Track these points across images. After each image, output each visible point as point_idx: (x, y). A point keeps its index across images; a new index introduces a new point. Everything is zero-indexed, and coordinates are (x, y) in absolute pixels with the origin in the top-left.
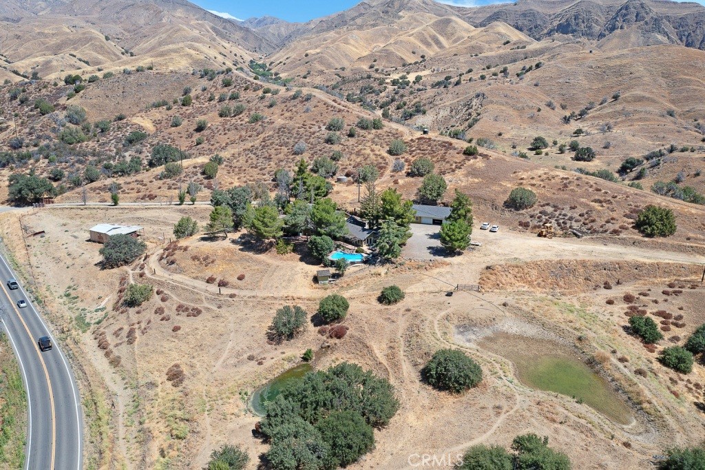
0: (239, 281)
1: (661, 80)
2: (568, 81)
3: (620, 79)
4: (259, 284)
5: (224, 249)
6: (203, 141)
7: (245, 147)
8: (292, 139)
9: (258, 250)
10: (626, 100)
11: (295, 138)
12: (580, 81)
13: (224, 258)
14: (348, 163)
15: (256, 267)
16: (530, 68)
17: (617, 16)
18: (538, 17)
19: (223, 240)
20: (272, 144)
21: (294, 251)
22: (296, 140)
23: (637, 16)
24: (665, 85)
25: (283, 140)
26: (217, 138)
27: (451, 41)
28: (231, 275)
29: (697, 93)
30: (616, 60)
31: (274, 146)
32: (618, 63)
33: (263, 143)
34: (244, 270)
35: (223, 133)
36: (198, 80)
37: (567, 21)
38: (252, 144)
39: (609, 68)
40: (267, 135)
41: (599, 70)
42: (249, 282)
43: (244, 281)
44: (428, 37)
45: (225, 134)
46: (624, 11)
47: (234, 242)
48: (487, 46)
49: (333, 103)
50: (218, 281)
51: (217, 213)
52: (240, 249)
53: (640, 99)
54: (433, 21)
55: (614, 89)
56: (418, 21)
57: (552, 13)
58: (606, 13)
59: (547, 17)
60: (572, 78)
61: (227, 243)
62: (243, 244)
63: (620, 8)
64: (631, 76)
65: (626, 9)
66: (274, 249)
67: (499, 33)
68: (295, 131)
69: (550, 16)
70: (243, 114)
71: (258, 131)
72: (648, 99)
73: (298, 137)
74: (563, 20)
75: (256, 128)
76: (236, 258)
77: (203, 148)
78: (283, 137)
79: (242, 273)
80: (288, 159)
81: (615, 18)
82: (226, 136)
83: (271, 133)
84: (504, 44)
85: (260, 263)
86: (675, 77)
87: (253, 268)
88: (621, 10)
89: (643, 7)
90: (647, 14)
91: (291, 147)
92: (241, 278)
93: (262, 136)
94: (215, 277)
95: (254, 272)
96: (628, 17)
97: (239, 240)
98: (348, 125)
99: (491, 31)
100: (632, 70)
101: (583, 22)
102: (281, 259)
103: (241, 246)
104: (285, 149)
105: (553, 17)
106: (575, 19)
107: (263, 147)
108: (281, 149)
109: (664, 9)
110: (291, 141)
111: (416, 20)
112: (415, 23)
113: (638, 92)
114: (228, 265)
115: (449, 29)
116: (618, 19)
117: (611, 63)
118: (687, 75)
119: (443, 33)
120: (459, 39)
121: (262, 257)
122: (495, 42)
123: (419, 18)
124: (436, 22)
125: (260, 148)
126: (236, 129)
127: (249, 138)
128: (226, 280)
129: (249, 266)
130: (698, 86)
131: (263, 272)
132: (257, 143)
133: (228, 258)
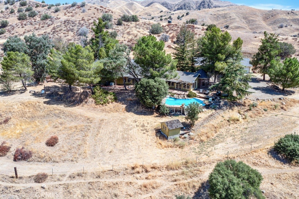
0: (49, 148)
1: (244, 20)
2: (203, 20)
3: (226, 19)
4: (82, 149)
5: (23, 104)
6: (5, 32)
7: (39, 33)
8: (76, 27)
9: (70, 102)
10: (232, 28)
11: (78, 26)
12: (208, 21)
13: (23, 115)
14: (123, 39)
15: (73, 124)
16: (183, 16)
17: (201, 5)
18: (169, 5)
19: (22, 93)
20: (60, 30)
21: (116, 100)
22: (79, 27)
23: (208, 5)
24: (245, 22)
25: (69, 27)
26: (17, 30)
27: (134, 12)
28: (36, 139)
29: (260, 25)
30: (222, 11)
31: (62, 31)
32: (223, 13)
33: (53, 30)
34: (55, 130)
35: (21, 27)
36: (3, 6)
37: (181, 7)
38: (45, 31)
39: (220, 15)
40: (56, 25)
41: (215, 16)
42: (66, 148)
43: (57, 147)
44: (124, 10)
45: (23, 27)
46: (203, 3)
47: (35, 94)
48: (153, 13)
49: (101, 8)
50: (13, 150)
51: (11, 59)
52: (45, 102)
53: (238, 28)
54: (125, 4)
55: (224, 24)
56: (118, 4)
57: (174, 4)
58: (196, 4)
59: (172, 5)
60: (204, 19)
61: (27, 97)
62: (48, 96)
63: (201, 2)
64: (230, 18)
65: (204, 3)
66: (90, 100)
67: (157, 8)
68: (77, 22)
69: (173, 5)
70: (36, 17)
71: (48, 24)
72: (241, 27)
73: (80, 25)
74: (179, 7)
75: (47, 22)
76: (41, 113)
77: (5, 36)
78: (68, 26)
79: (53, 135)
80: (75, 38)
81: (200, 6)
82: (24, 29)
83: (59, 24)
84: (160, 12)
85: (75, 117)
86: (249, 19)
87: (68, 125)
88: (202, 3)
89: (210, 2)
90: (212, 5)
91: (75, 32)
92: (52, 143)
93: (52, 27)
94: (7, 145)
95: (70, 132)
96: (205, 6)
97: (43, 92)
98: (115, 19)
99: (153, 7)
100: (231, 15)
101: (187, 7)
102: (103, 111)
103: (47, 98)
104: (71, 33)
105: (175, 5)
106: (184, 6)
107: (54, 32)
108: (68, 33)
109: (217, 3)
110: (76, 28)
111: (117, 3)
112: (117, 5)
113: (236, 24)
114: (29, 124)
115: (133, 7)
116: (201, 7)
117: (220, 13)
118: (254, 18)
119: (130, 8)
120: (138, 11)
121: (77, 110)
122: (156, 11)
123: (119, 2)
124: (127, 4)
125: (52, 33)
126: (31, 24)
127: (42, 28)
128: (27, 149)
129: (61, 124)
130: (259, 22)
131: (84, 130)
132: (49, 30)
133: (29, 115)
